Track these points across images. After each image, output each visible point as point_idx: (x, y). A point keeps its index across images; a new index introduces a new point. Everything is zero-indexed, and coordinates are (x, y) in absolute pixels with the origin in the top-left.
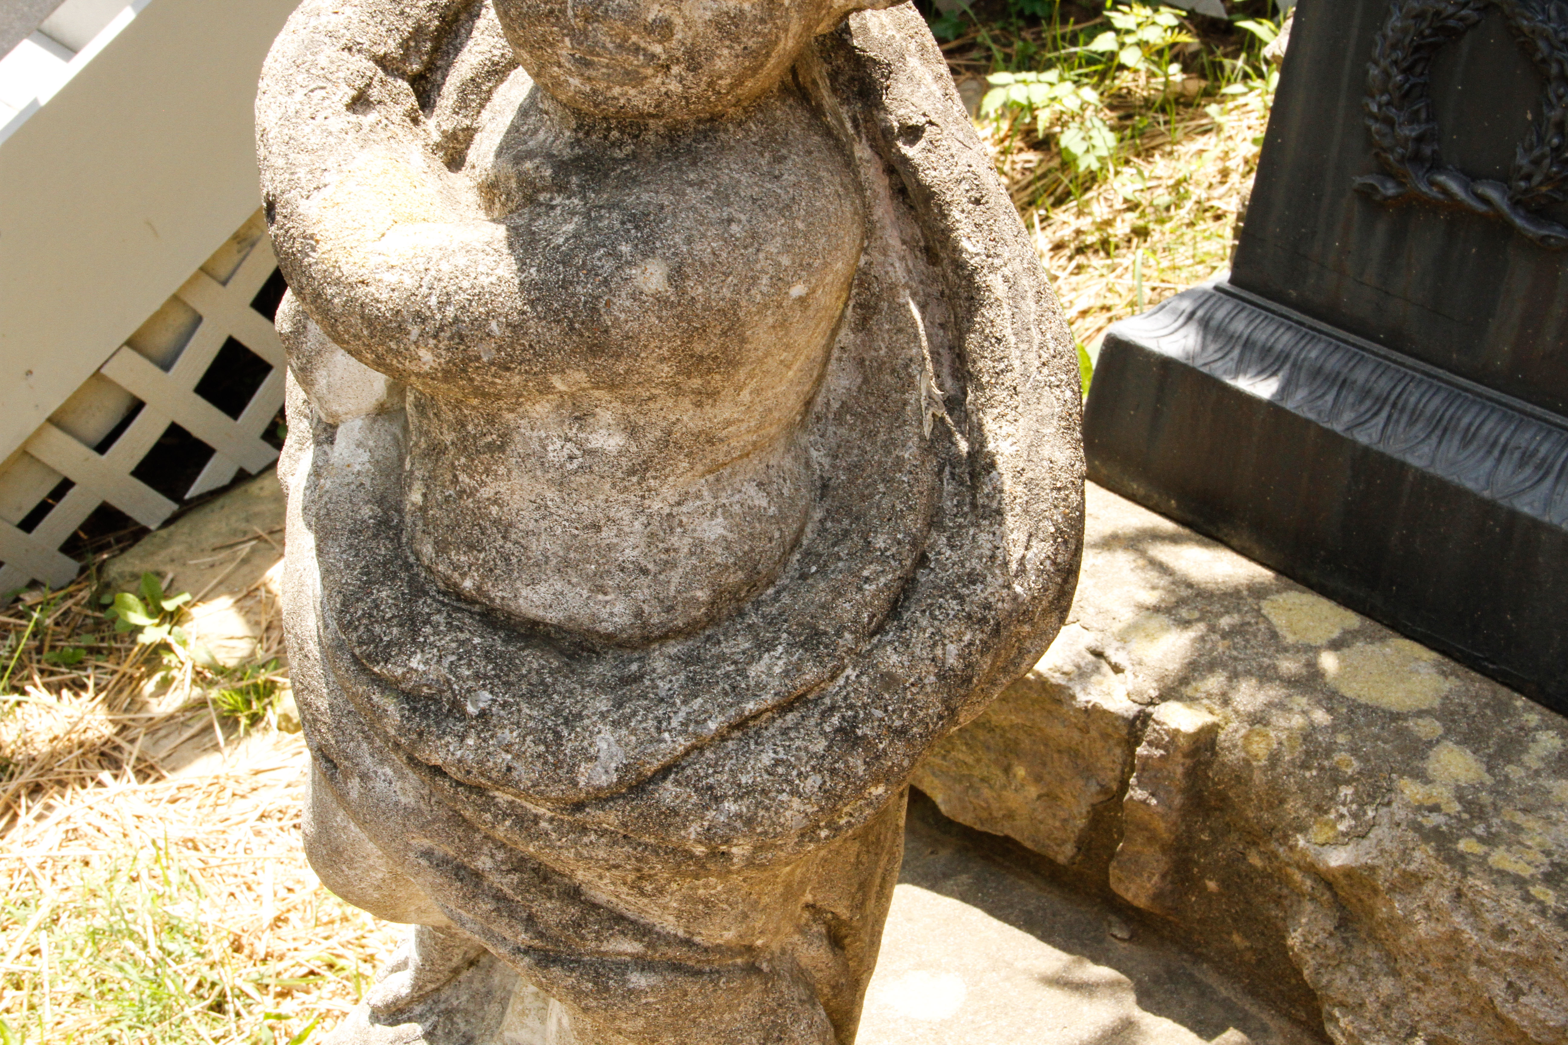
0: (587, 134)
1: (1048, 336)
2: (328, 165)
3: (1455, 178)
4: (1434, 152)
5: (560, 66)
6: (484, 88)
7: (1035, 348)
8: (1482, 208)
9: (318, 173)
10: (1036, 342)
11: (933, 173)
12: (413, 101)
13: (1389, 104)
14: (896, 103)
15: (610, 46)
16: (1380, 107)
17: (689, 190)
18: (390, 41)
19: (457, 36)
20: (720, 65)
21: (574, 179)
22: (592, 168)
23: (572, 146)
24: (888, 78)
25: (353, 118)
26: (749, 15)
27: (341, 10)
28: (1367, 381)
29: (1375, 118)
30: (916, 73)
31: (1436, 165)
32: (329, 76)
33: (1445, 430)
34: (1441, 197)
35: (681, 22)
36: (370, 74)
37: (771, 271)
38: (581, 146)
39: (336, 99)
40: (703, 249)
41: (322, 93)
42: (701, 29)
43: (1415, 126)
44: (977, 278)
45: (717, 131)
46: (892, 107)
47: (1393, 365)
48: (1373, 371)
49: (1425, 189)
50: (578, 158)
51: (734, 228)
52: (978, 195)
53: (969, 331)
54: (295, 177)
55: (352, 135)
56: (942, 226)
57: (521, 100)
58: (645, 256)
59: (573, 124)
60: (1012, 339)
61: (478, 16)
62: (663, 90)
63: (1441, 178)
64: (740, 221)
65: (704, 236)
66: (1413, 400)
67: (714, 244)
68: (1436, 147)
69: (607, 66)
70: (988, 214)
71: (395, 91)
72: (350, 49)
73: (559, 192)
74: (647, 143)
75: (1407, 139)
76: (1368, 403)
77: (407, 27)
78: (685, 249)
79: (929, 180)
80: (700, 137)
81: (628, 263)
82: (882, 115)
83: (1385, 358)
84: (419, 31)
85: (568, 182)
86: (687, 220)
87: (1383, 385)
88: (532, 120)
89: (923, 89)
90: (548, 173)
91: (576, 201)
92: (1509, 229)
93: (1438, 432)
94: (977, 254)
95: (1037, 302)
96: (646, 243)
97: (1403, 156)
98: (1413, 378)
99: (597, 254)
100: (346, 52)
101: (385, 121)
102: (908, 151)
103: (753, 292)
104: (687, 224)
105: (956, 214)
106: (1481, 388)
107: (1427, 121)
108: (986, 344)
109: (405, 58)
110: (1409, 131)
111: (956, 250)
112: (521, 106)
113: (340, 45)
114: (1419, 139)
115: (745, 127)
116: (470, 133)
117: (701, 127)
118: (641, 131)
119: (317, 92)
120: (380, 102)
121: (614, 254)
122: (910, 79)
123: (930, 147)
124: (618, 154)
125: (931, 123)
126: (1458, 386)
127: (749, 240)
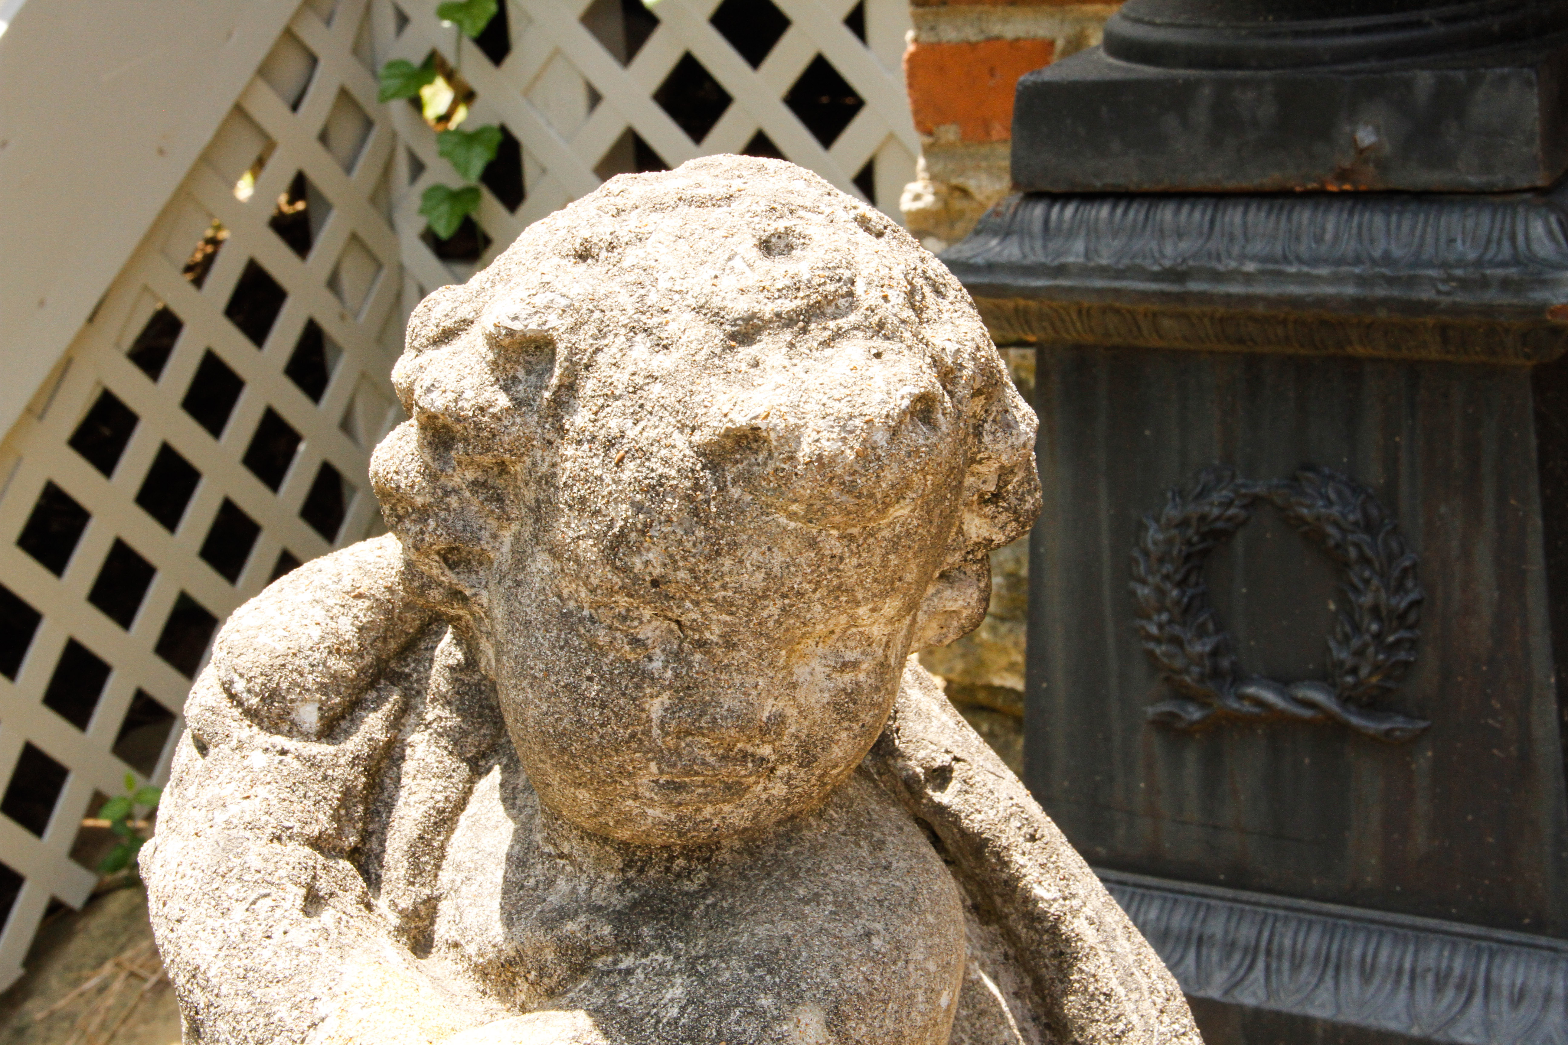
0: (641, 871)
1: (1154, 976)
2: (316, 991)
3: (1268, 687)
4: (1233, 664)
5: (636, 797)
6: (436, 844)
7: (1146, 994)
8: (1307, 713)
9: (306, 1006)
10: (1145, 987)
11: (979, 817)
12: (359, 884)
13: (1170, 622)
14: (912, 746)
15: (711, 760)
16: (1161, 626)
17: (807, 910)
18: (321, 816)
19: (382, 790)
20: (837, 752)
21: (645, 930)
22: (661, 911)
23: (620, 890)
24: (895, 719)
25: (315, 923)
26: (865, 686)
27: (251, 793)
28: (1226, 932)
29: (1158, 640)
30: (921, 705)
31: (1239, 677)
32: (269, 878)
33: (1338, 968)
34: (1256, 710)
35: (795, 712)
36: (311, 863)
37: (922, 982)
38: (633, 888)
39: (287, 905)
40: (855, 977)
41: (268, 902)
42: (818, 715)
43: (1206, 640)
44: (1063, 929)
45: (800, 830)
46: (909, 751)
47: (1247, 907)
48: (1229, 919)
49: (1236, 705)
50: (635, 904)
51: (876, 942)
52: (1031, 831)
53: (1065, 993)
54: (275, 1019)
55: (323, 947)
56: (1004, 876)
57: (505, 848)
58: (793, 1004)
59: (619, 863)
60: (1121, 991)
61: (403, 758)
62: (764, 796)
63: (1251, 690)
64: (878, 932)
65: (849, 962)
66: (1287, 942)
67: (864, 969)
68: (1233, 658)
69: (703, 785)
70: (1049, 850)
71: (341, 876)
72: (279, 838)
73: (626, 950)
74: (722, 865)
75: (1201, 656)
76: (1237, 957)
77: (334, 794)
78: (835, 983)
79: (976, 826)
80: (783, 841)
81: (774, 1018)
82: (900, 763)
83: (1235, 900)
84: (347, 793)
85: (639, 936)
86: (823, 947)
87: (1246, 933)
88: (539, 869)
89: (935, 723)
90: (607, 930)
91: (660, 958)
92: (1342, 729)
93: (1330, 972)
94: (1055, 900)
95: (1129, 939)
96: (789, 988)
97: (1202, 675)
98: (1276, 918)
99: (733, 1017)
100: (276, 844)
101: (344, 917)
102: (942, 798)
103: (913, 1015)
104: (826, 952)
105: (1018, 858)
106: (1357, 911)
107: (1217, 631)
108: (1094, 1004)
109: (340, 831)
110: (1200, 647)
111: (1028, 900)
112: (509, 857)
113: (266, 837)
114: (1215, 653)
115: (826, 817)
116: (431, 904)
117: (781, 829)
118: (712, 851)
119: (259, 903)
120: (331, 895)
121: (754, 1012)
122: (918, 714)
123: (966, 787)
124: (689, 886)
125: (957, 759)
126: (1329, 915)
127: (895, 953)
